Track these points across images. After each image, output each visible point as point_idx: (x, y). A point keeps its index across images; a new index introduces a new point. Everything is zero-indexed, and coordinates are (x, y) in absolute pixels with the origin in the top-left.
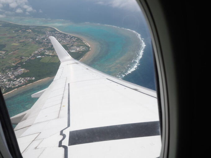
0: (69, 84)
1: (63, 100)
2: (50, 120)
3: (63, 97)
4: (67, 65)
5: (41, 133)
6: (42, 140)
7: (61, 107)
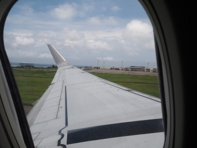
0: (66, 87)
1: (61, 102)
2: (49, 120)
3: (60, 99)
4: (64, 69)
5: (40, 133)
6: (42, 139)
7: (58, 108)
